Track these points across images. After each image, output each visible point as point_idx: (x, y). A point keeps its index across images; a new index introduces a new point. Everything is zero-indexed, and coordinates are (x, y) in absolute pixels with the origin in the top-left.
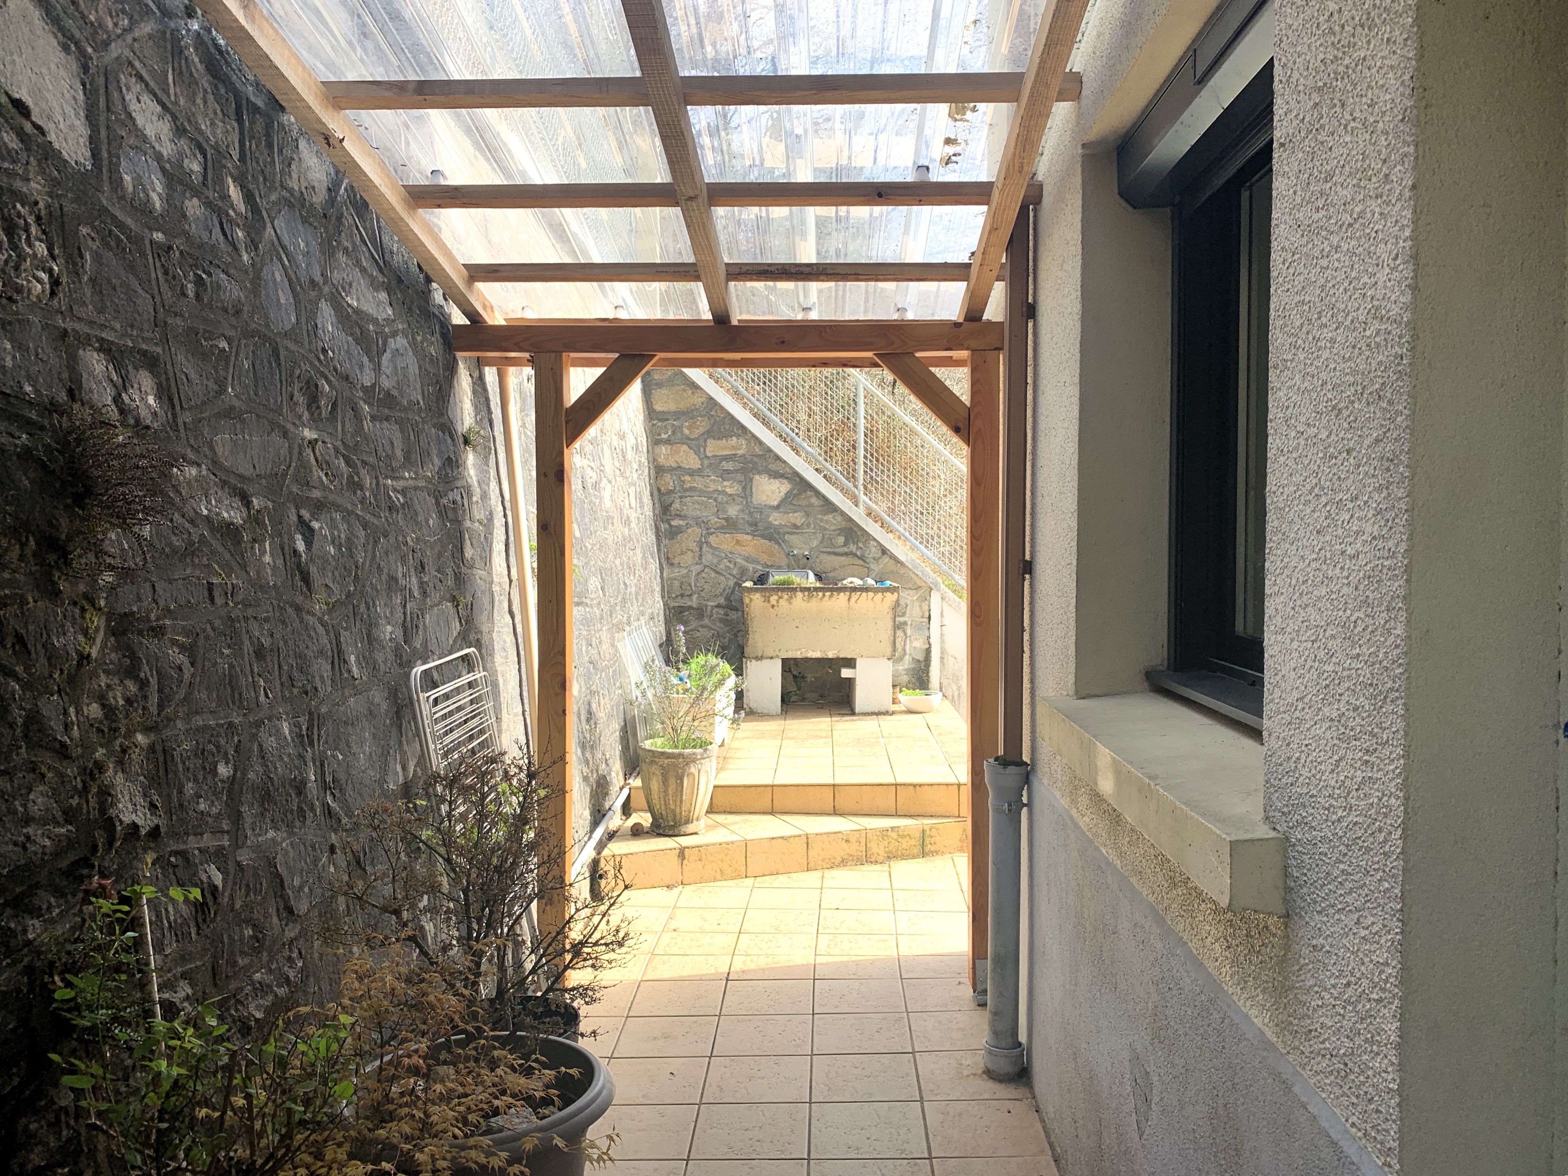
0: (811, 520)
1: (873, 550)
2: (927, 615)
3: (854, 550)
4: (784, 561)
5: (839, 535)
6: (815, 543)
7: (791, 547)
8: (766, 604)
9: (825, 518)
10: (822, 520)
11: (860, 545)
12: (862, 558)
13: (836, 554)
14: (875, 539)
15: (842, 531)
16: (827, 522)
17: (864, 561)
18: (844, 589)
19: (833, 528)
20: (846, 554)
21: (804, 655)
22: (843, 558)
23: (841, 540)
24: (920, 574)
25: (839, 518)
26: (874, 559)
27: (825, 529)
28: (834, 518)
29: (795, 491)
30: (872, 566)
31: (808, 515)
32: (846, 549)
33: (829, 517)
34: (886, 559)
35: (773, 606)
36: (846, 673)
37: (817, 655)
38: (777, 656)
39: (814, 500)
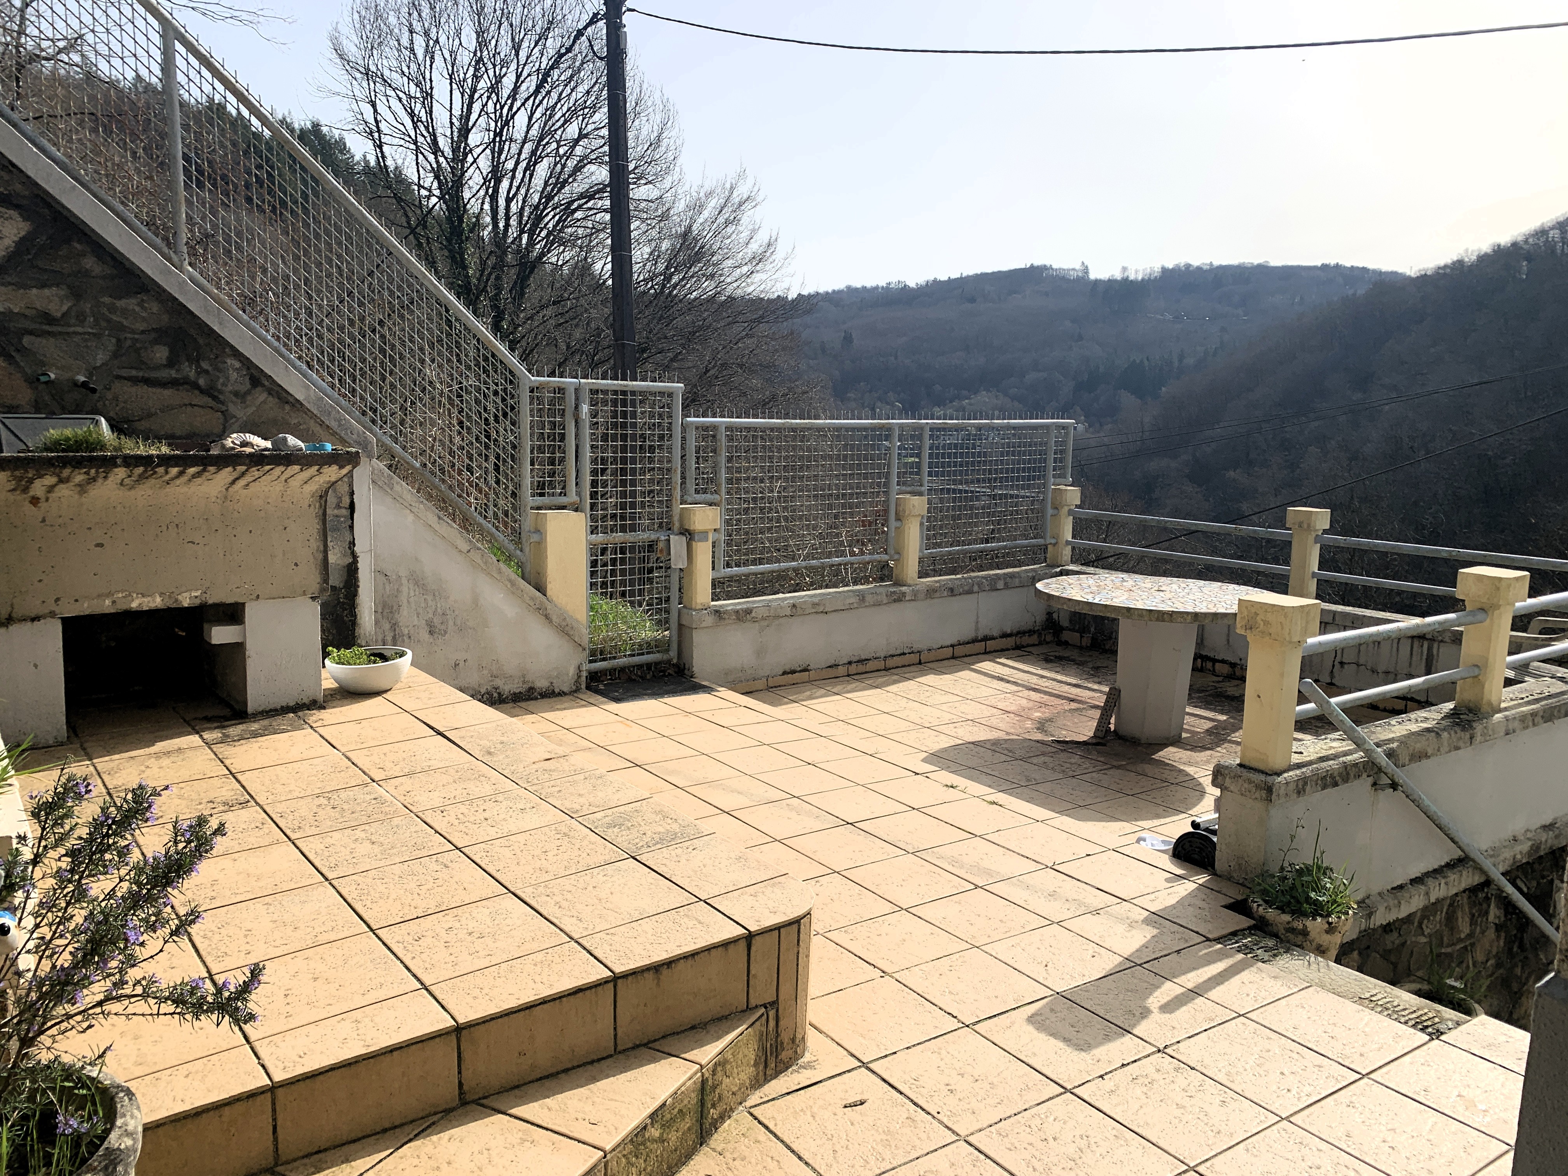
0: (87, 307)
1: (234, 375)
2: (346, 501)
3: (192, 374)
4: (25, 395)
5: (156, 342)
6: (101, 358)
7: (43, 364)
8: (18, 496)
9: (121, 303)
10: (112, 309)
11: (205, 365)
12: (211, 392)
13: (148, 382)
14: (237, 354)
15: (161, 335)
16: (124, 312)
17: (215, 398)
18: (230, 459)
19: (141, 326)
20: (174, 383)
21: (121, 606)
22: (167, 392)
23: (161, 353)
24: (333, 424)
25: (155, 307)
26: (236, 394)
27: (122, 328)
28: (141, 304)
29: (42, 240)
30: (232, 408)
31: (77, 294)
32: (173, 374)
33: (131, 303)
34: (261, 396)
35: (35, 501)
36: (221, 635)
37: (157, 602)
38: (52, 614)
39: (89, 262)
